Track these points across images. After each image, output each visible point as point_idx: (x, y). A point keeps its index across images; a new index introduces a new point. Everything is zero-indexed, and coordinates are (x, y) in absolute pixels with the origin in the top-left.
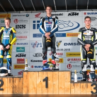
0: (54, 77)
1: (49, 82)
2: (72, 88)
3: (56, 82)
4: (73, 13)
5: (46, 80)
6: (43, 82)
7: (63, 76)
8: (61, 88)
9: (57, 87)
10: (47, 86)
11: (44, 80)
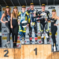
0: (41, 48)
1: (38, 51)
2: (52, 55)
3: (42, 51)
5: (36, 50)
6: (34, 51)
7: (47, 47)
8: (45, 55)
9: (43, 54)
10: (36, 54)
11: (34, 50)
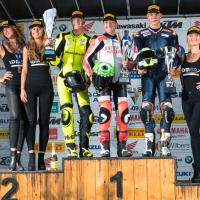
0: (137, 171)
1: (125, 183)
3: (141, 184)
4: (170, 22)
5: (118, 178)
6: (111, 184)
7: (158, 169)
8: (153, 197)
10: (120, 193)
11: (113, 179)
